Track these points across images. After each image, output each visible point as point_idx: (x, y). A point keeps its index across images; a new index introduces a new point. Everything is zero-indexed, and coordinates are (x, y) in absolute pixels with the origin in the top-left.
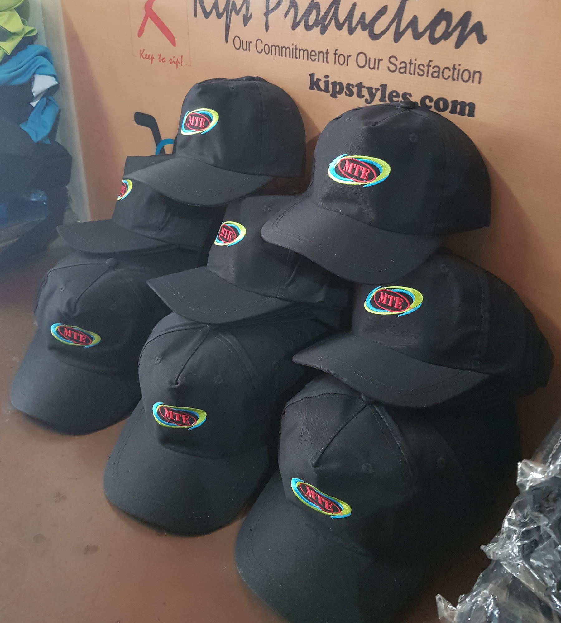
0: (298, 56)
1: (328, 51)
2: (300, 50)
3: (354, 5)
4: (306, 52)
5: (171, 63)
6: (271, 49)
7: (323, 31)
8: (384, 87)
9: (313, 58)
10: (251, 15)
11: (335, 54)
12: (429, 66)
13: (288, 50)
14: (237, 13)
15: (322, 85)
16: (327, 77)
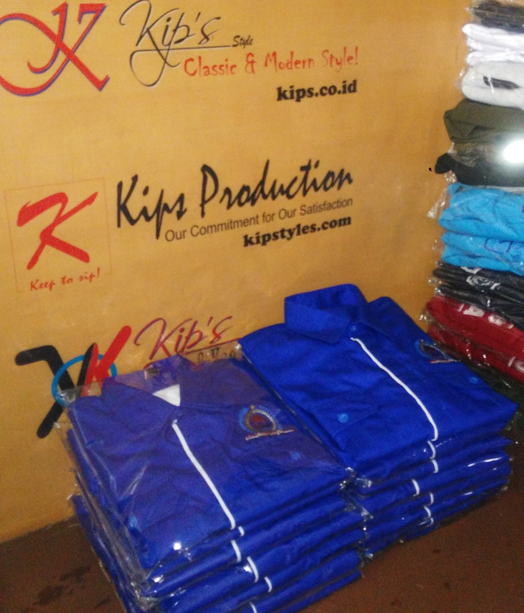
0: (233, 227)
1: (259, 216)
2: (234, 222)
3: (275, 182)
4: (240, 223)
5: (81, 280)
6: (206, 230)
7: (253, 204)
8: (299, 226)
9: (246, 224)
10: (186, 210)
11: (264, 216)
12: (324, 204)
13: (224, 226)
14: (170, 211)
15: (254, 240)
16: (257, 233)
